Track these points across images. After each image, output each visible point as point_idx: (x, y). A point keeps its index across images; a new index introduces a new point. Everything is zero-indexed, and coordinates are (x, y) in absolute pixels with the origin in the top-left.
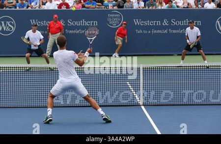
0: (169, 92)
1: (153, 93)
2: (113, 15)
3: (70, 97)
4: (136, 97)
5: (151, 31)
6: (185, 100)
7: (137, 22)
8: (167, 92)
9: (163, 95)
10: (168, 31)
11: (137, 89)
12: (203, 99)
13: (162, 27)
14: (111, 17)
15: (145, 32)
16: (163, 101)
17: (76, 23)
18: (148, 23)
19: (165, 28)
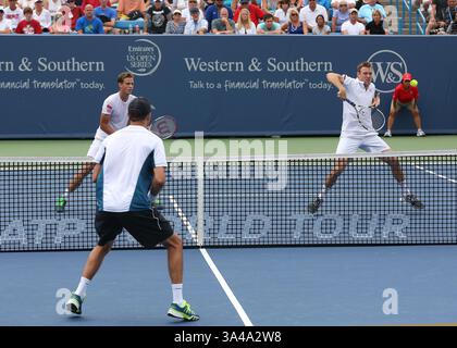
0: (261, 216)
1: (225, 219)
2: (139, 49)
3: (42, 229)
4: (189, 228)
5: (223, 84)
6: (297, 236)
7: (191, 64)
8: (257, 216)
9: (248, 224)
10: (261, 85)
11: (191, 211)
12: (336, 233)
13: (247, 76)
14: (135, 54)
15: (210, 86)
16: (247, 237)
17: (57, 66)
18: (216, 66)
19: (253, 76)
